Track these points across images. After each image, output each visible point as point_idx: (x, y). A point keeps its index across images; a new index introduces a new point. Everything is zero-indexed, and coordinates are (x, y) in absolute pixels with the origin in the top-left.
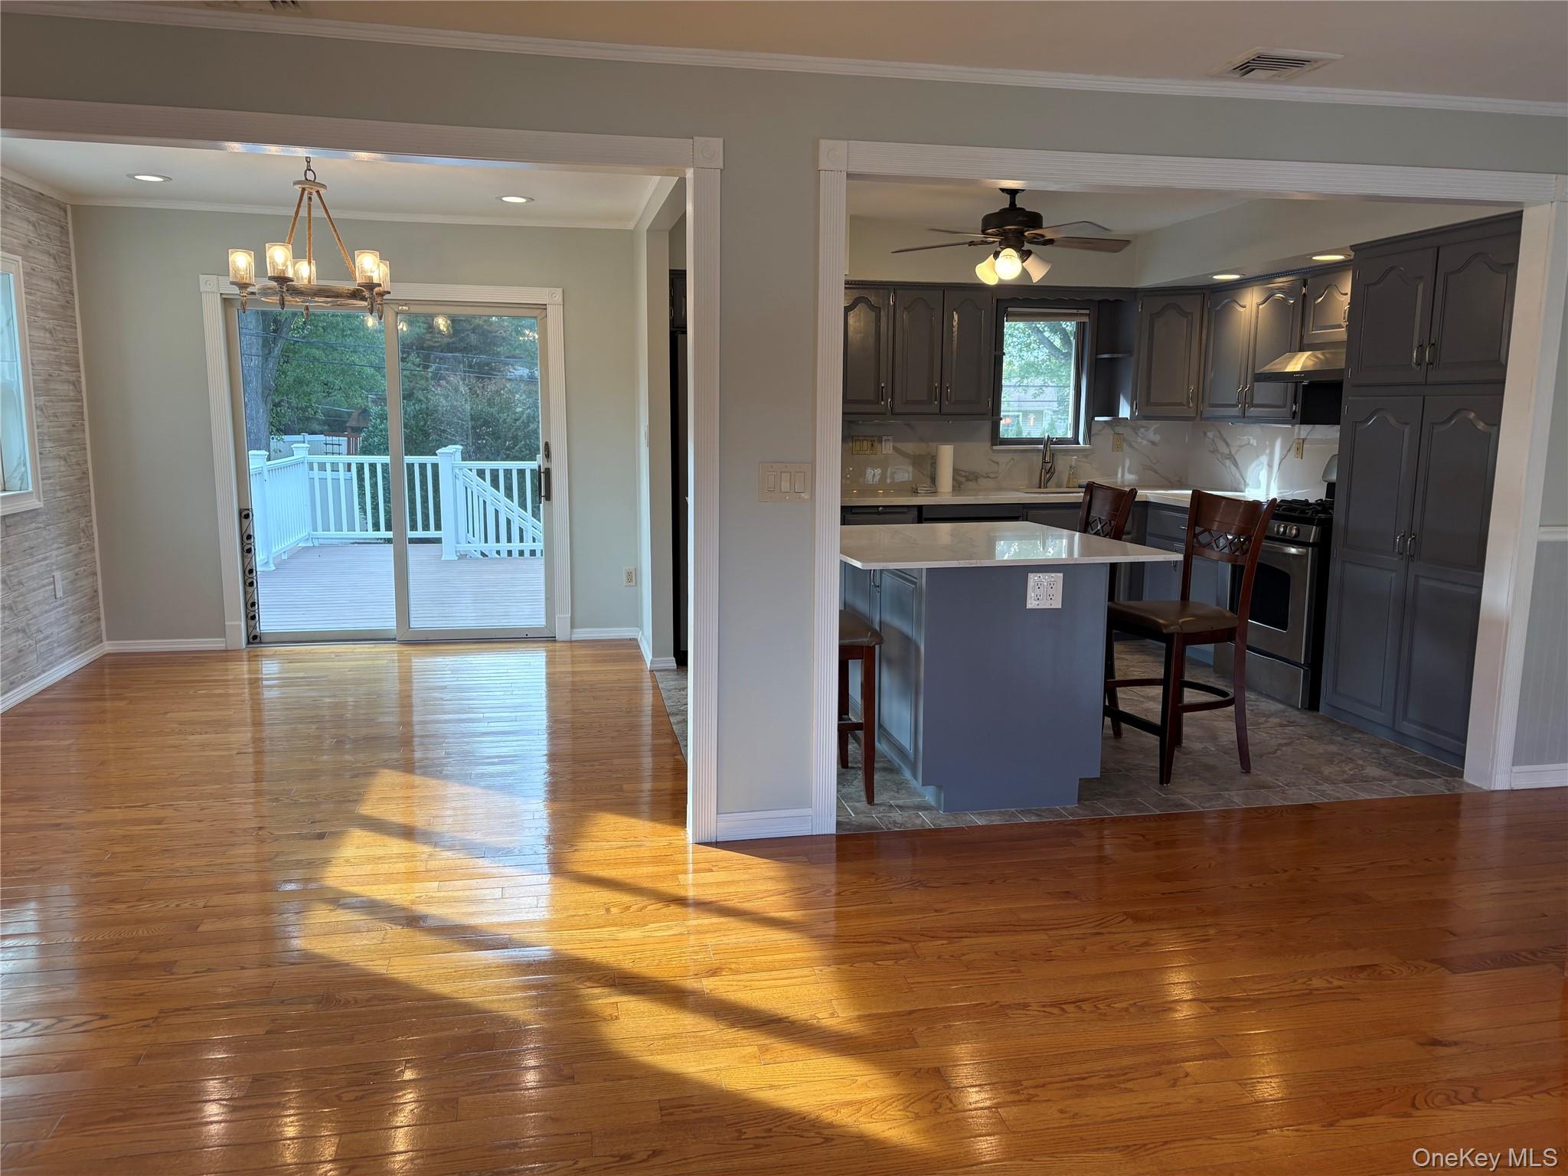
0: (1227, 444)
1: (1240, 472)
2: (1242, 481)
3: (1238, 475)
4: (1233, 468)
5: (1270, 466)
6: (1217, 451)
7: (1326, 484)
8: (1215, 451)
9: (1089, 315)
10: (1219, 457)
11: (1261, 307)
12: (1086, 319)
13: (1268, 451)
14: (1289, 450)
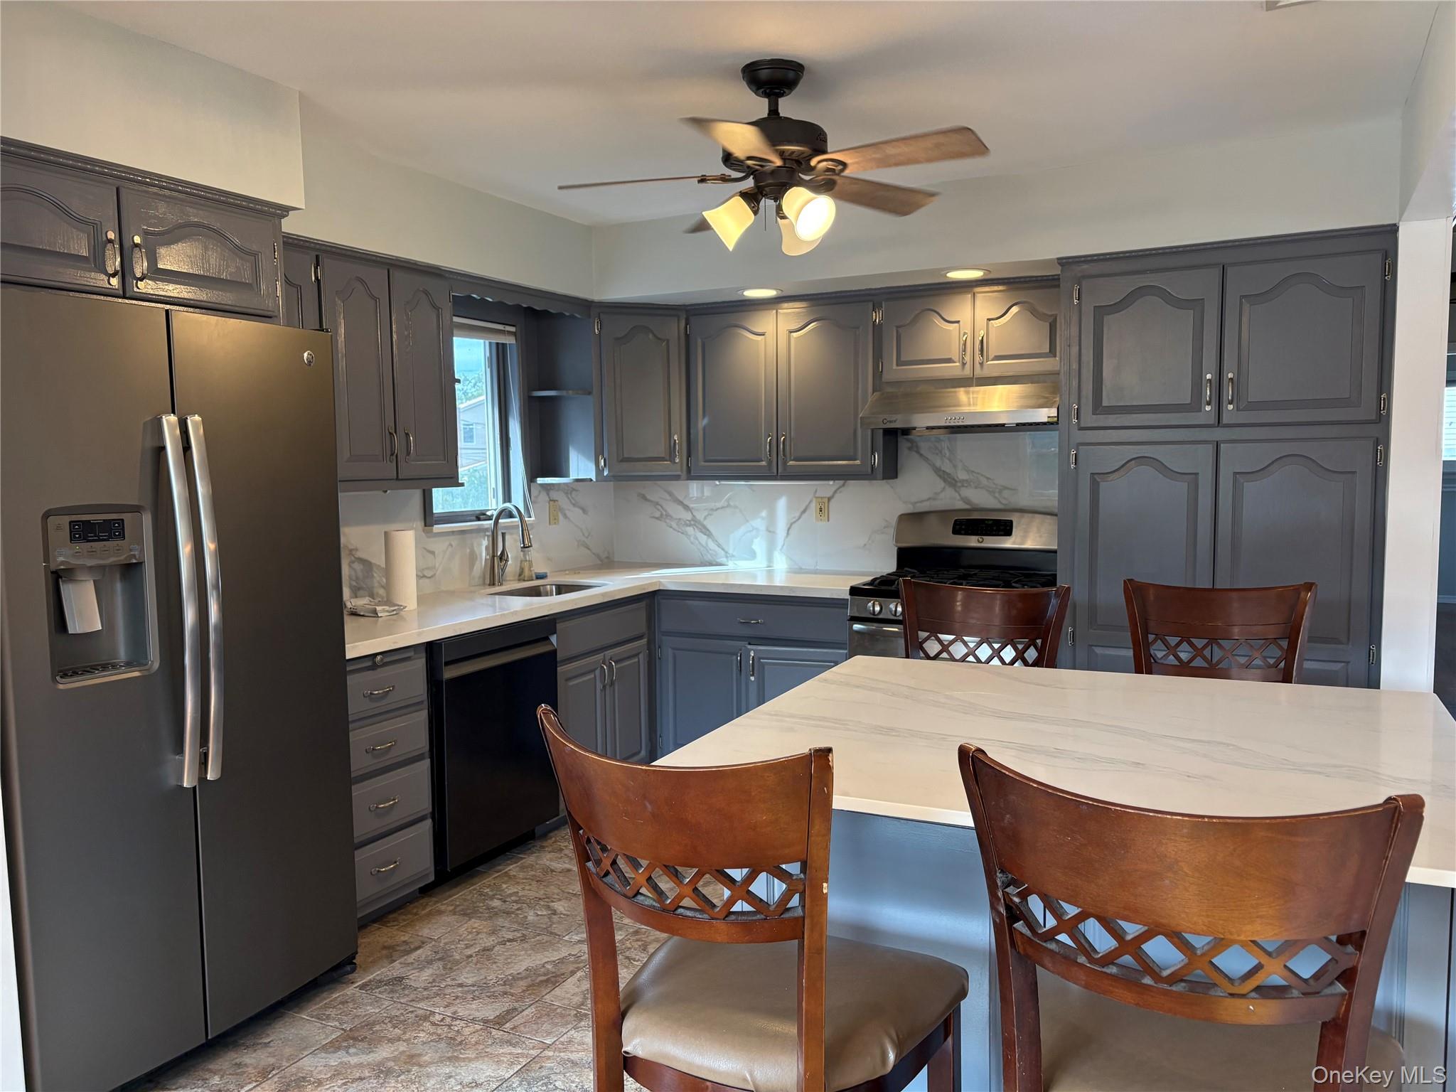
0: (687, 508)
1: (715, 541)
2: (719, 551)
3: (712, 545)
4: (703, 538)
5: (771, 531)
6: (668, 515)
7: (896, 548)
8: (664, 517)
9: (514, 334)
10: (674, 525)
11: (795, 335)
12: (510, 340)
13: (764, 514)
14: (804, 511)
